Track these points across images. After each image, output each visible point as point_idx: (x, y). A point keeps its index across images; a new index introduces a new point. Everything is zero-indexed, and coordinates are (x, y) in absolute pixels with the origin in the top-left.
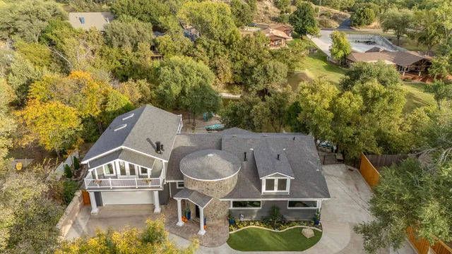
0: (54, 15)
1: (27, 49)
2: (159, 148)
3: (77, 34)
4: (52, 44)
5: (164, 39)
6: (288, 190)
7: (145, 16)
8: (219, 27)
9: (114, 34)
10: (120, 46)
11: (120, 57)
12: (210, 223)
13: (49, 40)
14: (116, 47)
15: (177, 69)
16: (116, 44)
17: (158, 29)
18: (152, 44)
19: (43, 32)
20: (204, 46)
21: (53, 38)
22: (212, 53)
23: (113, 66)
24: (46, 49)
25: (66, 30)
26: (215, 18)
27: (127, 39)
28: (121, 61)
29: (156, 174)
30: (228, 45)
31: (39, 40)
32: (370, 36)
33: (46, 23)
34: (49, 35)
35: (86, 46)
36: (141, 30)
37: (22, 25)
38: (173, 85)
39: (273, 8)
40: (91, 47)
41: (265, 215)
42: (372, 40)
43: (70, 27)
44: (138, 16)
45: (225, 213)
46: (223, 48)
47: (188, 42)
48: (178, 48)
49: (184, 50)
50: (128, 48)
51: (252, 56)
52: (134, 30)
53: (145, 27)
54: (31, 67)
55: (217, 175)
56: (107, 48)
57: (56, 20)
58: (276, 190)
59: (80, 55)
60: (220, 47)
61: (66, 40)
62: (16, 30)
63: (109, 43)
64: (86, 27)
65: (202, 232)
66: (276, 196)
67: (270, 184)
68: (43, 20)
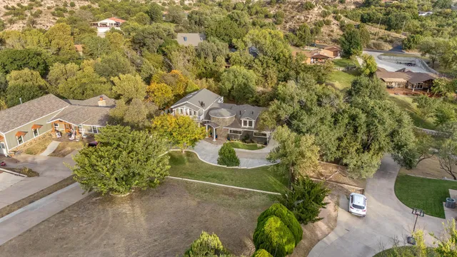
0: (168, 35)
1: (149, 57)
2: (202, 104)
3: (179, 49)
4: (165, 54)
5: (234, 55)
6: (253, 126)
7: (226, 38)
8: (271, 48)
9: (202, 50)
10: (205, 58)
11: (205, 65)
12: (219, 138)
13: (163, 52)
14: (203, 58)
15: (232, 73)
16: (203, 56)
17: (232, 47)
18: (227, 57)
19: (160, 46)
20: (261, 61)
21: (165, 50)
22: (265, 65)
23: (200, 71)
24: (161, 58)
25: (174, 45)
26: (268, 42)
27: (210, 54)
28: (205, 68)
29: (200, 115)
30: (277, 60)
31: (157, 51)
32: (412, 59)
33: (162, 41)
34: (163, 48)
35: (185, 56)
36: (220, 47)
37: (148, 41)
38: (227, 83)
39: (338, 31)
40: (188, 57)
41: (244, 138)
42: (413, 63)
43: (177, 44)
44: (221, 37)
45: (226, 135)
46: (274, 62)
47: (251, 57)
48: (243, 61)
49: (247, 62)
50: (210, 60)
51: (293, 69)
52: (216, 48)
53: (223, 46)
54: (153, 68)
55: (222, 116)
56: (197, 58)
57: (169, 39)
58: (248, 126)
59: (180, 62)
60: (271, 61)
61: (173, 53)
62: (145, 44)
63: (199, 56)
64: (186, 44)
65: (215, 140)
66: (248, 128)
67: (245, 122)
68: (161, 39)
